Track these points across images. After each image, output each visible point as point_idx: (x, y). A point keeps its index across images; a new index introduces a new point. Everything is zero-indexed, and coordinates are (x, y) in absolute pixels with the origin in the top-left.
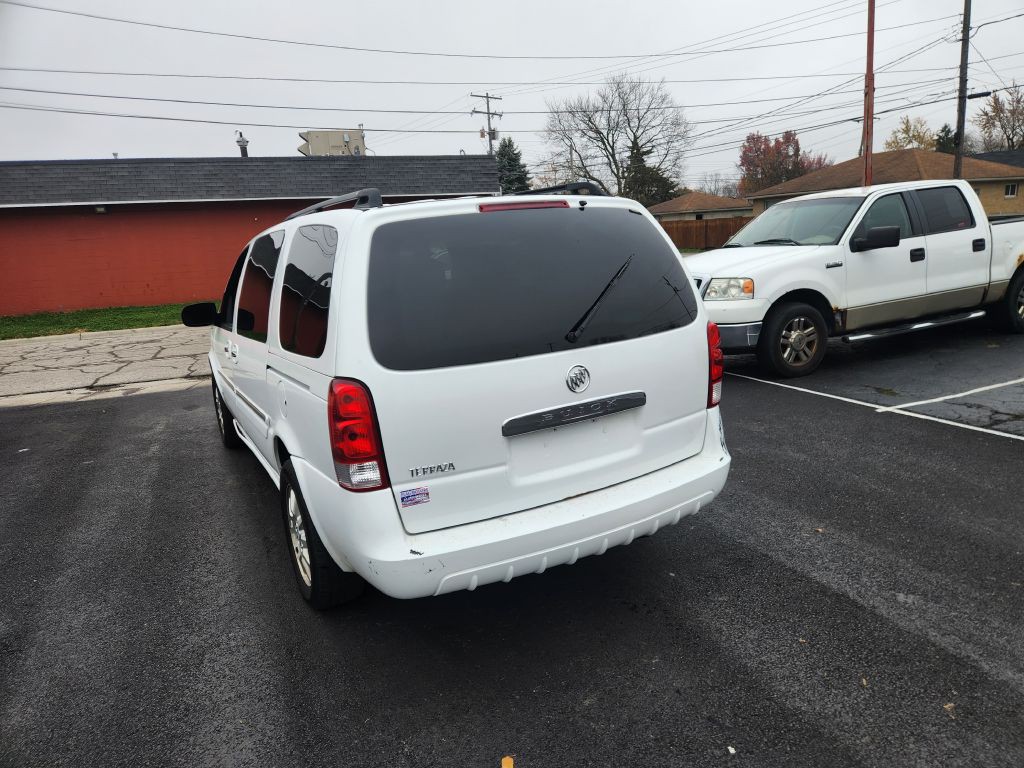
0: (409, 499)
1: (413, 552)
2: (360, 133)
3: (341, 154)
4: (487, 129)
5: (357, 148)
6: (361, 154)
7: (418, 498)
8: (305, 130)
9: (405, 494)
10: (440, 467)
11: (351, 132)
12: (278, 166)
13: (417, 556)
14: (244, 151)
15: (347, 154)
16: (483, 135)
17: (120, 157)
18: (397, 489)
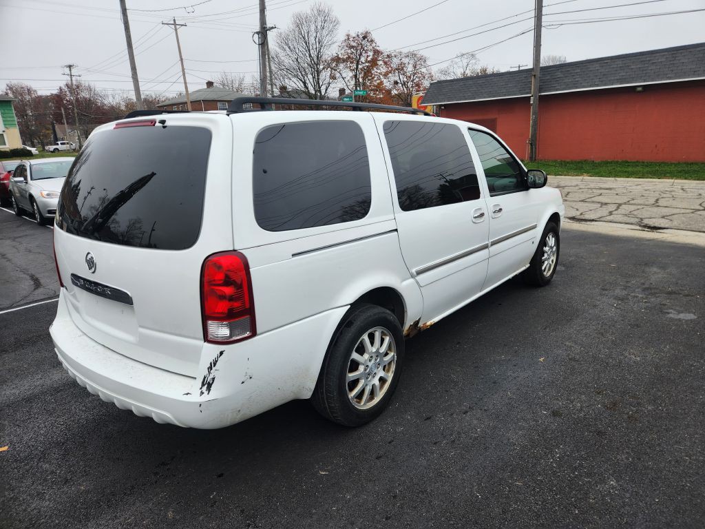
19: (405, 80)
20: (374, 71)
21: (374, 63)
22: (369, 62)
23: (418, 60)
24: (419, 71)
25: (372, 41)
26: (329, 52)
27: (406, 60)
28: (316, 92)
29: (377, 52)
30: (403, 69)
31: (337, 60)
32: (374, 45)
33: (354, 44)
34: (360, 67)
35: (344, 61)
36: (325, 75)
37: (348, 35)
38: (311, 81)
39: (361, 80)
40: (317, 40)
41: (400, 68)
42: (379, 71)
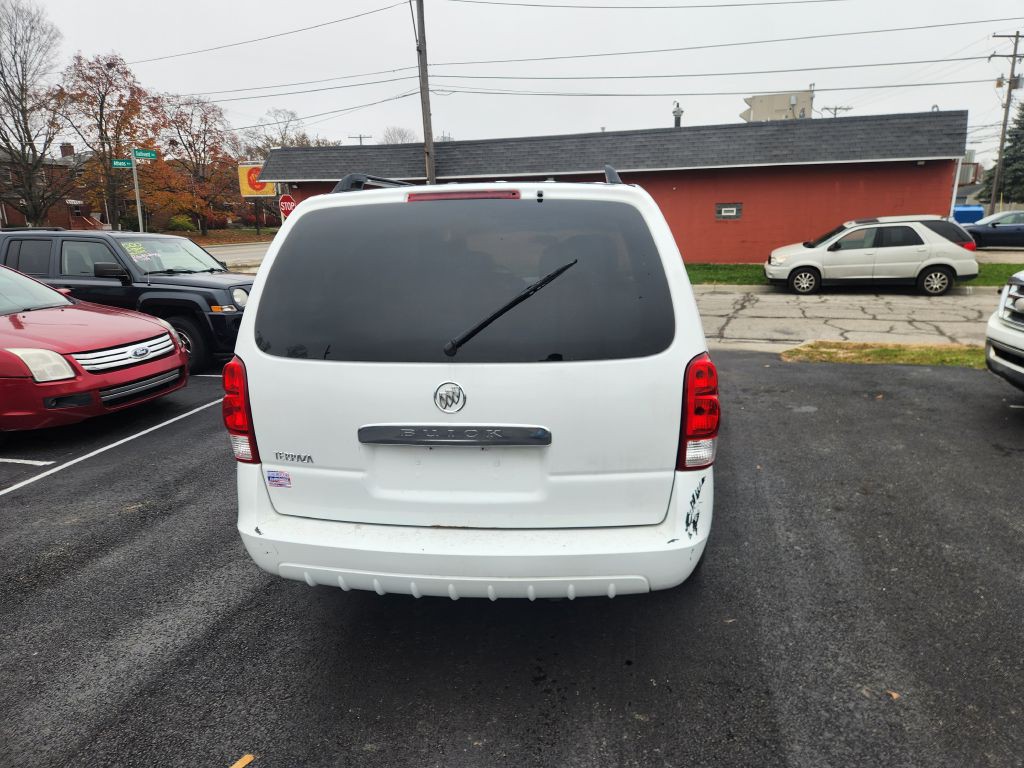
0: (276, 480)
1: (257, 530)
2: (809, 95)
3: (783, 118)
4: (1007, 76)
5: (803, 111)
6: (807, 117)
7: (282, 481)
8: (750, 96)
9: (271, 474)
10: (299, 457)
11: (799, 94)
12: (704, 134)
13: (257, 535)
14: (678, 121)
15: (790, 117)
16: (1000, 84)
17: (606, 130)
18: (266, 467)
19: (190, 139)
20: (135, 120)
21: (132, 107)
22: (124, 105)
23: (210, 113)
24: (212, 128)
25: (126, 73)
26: (46, 82)
27: (188, 110)
28: (23, 148)
29: (137, 92)
30: (184, 122)
31: (60, 95)
32: (130, 79)
33: (92, 73)
34: (106, 111)
35: (74, 99)
36: (39, 121)
37: (79, 58)
38: (12, 126)
39: (110, 134)
40: (18, 59)
41: (180, 122)
42: (143, 122)
